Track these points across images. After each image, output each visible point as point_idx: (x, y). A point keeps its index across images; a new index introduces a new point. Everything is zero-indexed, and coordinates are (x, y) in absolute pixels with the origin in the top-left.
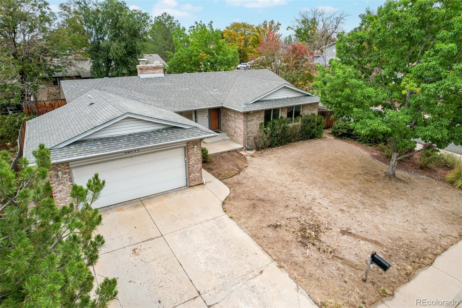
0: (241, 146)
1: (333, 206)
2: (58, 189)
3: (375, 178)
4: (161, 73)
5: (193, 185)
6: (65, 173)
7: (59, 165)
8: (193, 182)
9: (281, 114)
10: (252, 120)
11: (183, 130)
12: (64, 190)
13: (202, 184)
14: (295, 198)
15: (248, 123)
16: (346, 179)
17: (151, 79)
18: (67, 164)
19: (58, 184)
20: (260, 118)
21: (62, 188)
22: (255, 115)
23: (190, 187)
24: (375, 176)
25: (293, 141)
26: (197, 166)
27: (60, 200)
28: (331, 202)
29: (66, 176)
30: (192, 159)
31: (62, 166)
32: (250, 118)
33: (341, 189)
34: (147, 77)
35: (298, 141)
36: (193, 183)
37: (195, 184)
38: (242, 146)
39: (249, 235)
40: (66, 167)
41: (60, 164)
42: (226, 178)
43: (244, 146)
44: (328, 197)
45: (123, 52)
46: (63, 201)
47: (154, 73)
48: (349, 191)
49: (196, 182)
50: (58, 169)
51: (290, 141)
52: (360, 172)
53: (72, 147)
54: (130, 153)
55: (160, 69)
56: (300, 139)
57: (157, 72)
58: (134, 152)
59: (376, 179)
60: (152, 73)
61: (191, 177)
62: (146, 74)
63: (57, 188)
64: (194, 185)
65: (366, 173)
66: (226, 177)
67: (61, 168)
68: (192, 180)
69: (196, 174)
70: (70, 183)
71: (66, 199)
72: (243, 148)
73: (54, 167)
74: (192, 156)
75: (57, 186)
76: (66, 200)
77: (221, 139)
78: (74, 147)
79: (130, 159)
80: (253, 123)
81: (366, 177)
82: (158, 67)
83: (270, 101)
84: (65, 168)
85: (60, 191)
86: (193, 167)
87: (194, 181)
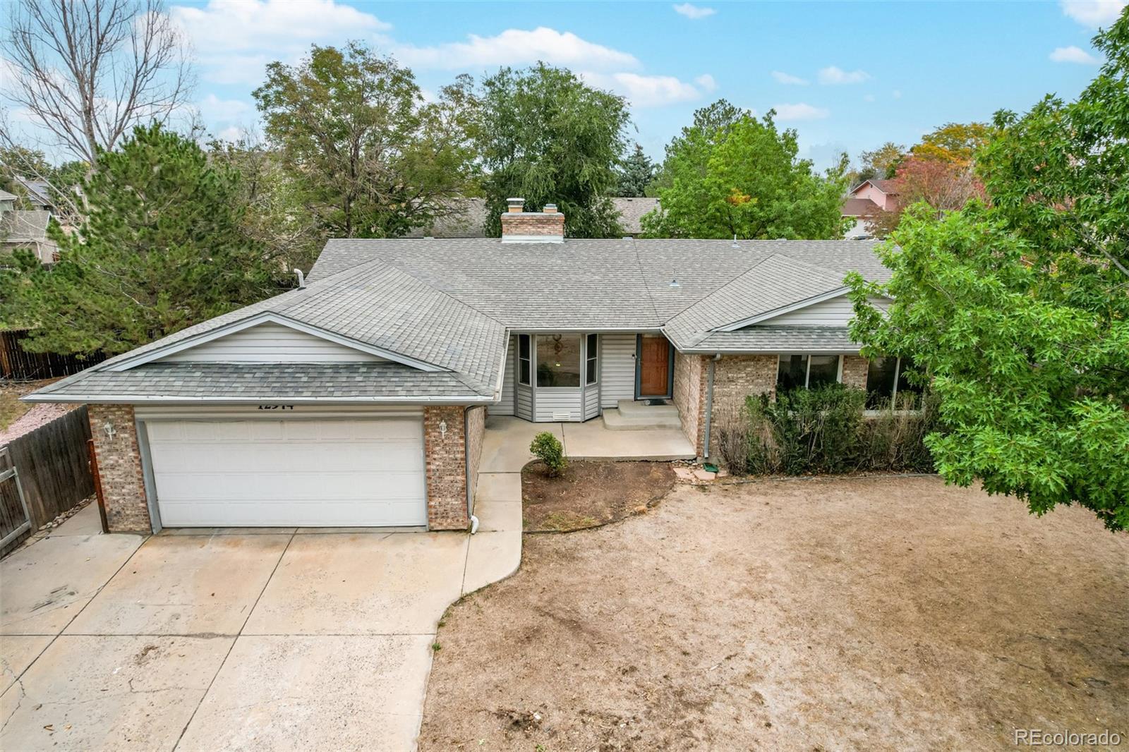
0: (690, 451)
1: (802, 723)
2: (107, 462)
3: (1101, 678)
4: (555, 234)
5: (440, 528)
6: (123, 428)
7: (112, 409)
8: (438, 520)
9: (844, 375)
10: (731, 381)
11: (413, 375)
12: (120, 465)
13: (468, 531)
14: (685, 653)
15: (716, 389)
16: (959, 643)
17: (526, 247)
18: (127, 409)
19: (109, 451)
20: (759, 376)
21: (117, 462)
22: (741, 367)
23: (430, 531)
24: (1109, 667)
25: (877, 469)
26: (451, 478)
27: (112, 487)
28: (807, 708)
29: (126, 435)
30: (436, 456)
31: (117, 413)
32: (721, 373)
33: (900, 671)
34: (518, 242)
35: (900, 471)
36: (441, 524)
37: (445, 525)
38: (694, 453)
39: (425, 716)
40: (126, 417)
41: (113, 405)
42: (549, 532)
43: (698, 454)
44: (815, 687)
45: (548, 187)
46: (117, 491)
47: (539, 234)
48: (928, 690)
49: (449, 521)
50: (110, 417)
51: (866, 467)
52: (1047, 634)
53: (141, 374)
54: (271, 409)
55: (554, 223)
56: (907, 467)
57: (546, 230)
58: (280, 408)
59: (1105, 683)
60: (533, 234)
61: (432, 503)
62: (516, 234)
63: (106, 458)
64: (443, 528)
65: (1075, 642)
66: (553, 529)
67: (115, 415)
68: (436, 514)
69: (449, 500)
70: (132, 454)
71: (123, 487)
72: (695, 459)
73: (102, 412)
74: (437, 448)
75: (106, 454)
76: (124, 491)
77: (655, 421)
78: (143, 374)
79: (277, 426)
80: (732, 388)
81: (1058, 659)
82: (549, 220)
83: (801, 329)
84: (122, 417)
85: (113, 467)
86: (440, 478)
87: (443, 517)
